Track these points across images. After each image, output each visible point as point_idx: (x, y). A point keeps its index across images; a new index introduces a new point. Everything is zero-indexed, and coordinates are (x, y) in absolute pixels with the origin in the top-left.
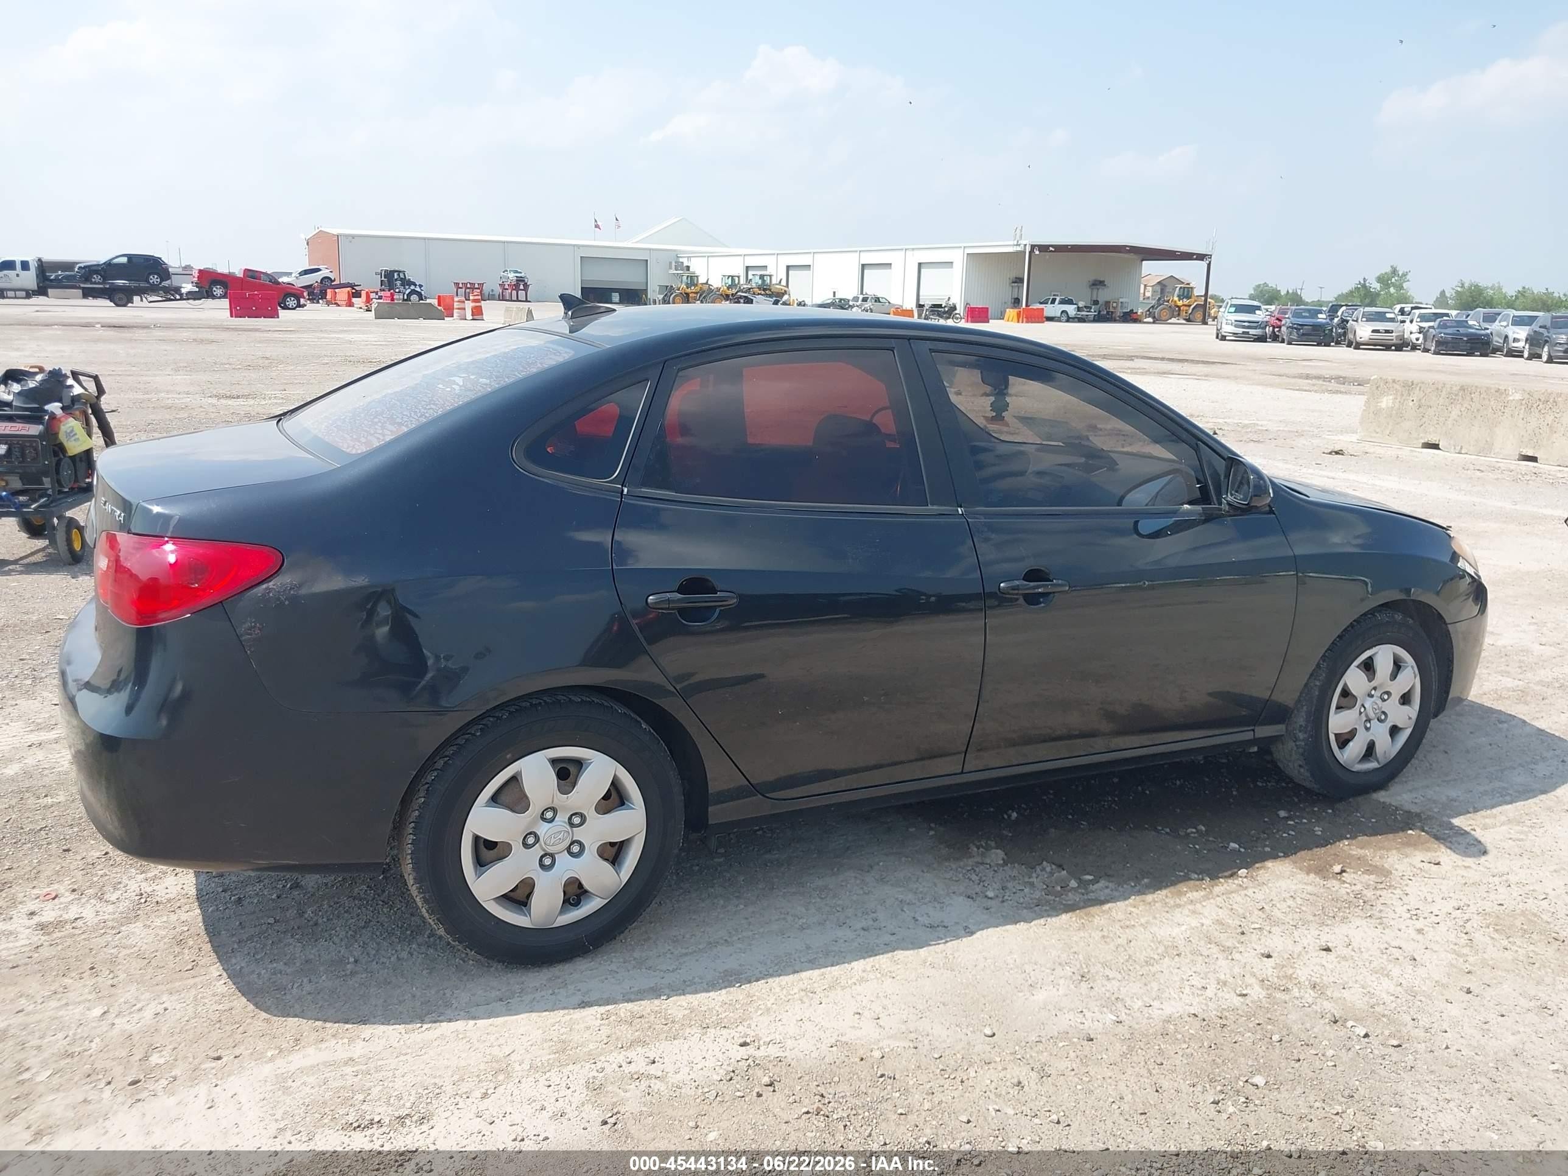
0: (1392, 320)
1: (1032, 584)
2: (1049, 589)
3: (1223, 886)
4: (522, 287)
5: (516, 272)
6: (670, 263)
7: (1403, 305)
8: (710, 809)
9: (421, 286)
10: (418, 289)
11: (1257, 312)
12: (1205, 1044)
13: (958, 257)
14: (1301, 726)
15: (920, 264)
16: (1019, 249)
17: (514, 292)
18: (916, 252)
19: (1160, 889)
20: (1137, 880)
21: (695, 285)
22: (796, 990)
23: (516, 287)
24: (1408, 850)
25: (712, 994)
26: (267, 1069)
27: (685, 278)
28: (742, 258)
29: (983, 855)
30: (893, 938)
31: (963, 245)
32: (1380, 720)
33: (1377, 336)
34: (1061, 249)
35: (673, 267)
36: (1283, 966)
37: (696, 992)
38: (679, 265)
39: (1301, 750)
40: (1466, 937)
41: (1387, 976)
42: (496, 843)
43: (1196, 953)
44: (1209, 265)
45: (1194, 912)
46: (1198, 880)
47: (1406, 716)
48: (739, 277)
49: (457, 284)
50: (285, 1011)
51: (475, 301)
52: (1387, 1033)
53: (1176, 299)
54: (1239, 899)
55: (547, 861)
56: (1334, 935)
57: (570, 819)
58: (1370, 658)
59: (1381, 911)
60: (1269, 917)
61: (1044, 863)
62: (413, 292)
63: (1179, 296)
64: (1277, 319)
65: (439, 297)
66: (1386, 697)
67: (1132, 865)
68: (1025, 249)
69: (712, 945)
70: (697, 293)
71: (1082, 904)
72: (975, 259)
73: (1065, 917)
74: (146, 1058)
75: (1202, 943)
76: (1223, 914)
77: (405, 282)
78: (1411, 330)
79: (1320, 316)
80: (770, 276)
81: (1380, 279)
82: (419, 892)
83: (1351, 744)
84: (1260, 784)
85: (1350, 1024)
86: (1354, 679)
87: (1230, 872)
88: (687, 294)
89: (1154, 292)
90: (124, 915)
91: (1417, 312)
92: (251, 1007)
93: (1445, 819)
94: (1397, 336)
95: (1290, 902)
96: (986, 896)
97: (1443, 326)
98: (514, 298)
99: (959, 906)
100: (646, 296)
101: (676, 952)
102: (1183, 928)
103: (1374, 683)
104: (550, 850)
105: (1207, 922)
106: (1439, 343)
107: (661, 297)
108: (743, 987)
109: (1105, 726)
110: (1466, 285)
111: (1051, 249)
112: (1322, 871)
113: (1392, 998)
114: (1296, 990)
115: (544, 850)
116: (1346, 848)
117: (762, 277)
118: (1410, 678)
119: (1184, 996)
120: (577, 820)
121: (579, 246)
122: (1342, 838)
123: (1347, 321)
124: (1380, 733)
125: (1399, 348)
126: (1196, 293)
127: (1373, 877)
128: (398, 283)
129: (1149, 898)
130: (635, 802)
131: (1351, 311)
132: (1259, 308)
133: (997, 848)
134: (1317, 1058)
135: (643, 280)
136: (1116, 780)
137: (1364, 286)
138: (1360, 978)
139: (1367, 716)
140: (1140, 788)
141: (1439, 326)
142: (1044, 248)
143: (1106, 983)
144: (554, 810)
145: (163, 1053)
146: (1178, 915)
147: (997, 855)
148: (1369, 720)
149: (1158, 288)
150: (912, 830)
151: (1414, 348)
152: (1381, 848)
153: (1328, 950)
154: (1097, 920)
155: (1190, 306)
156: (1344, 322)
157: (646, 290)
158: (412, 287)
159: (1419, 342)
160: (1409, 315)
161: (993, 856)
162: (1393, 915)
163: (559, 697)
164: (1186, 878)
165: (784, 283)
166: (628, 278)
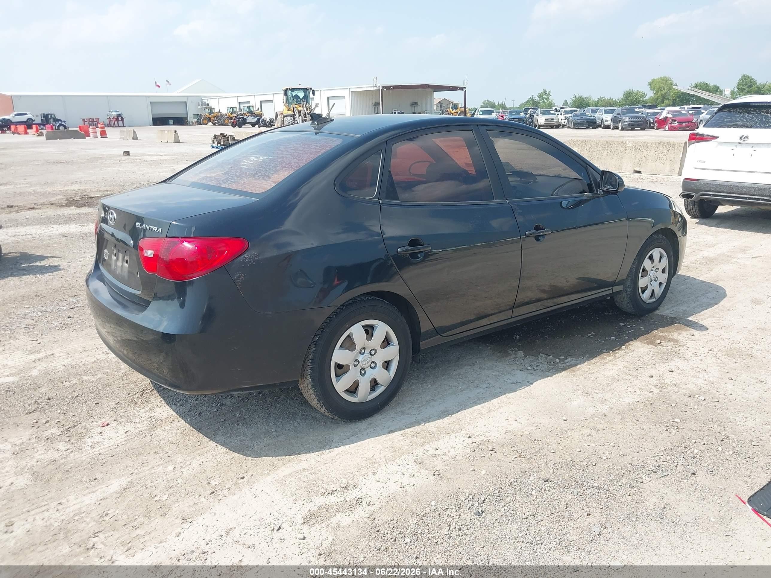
0: (553, 114)
1: (538, 231)
2: (545, 233)
3: (619, 353)
4: (120, 119)
5: (116, 111)
6: (199, 102)
7: (556, 107)
8: (421, 343)
9: (65, 122)
10: (63, 123)
11: (492, 113)
12: (650, 411)
13: (347, 93)
14: (629, 285)
15: (328, 98)
16: (376, 88)
17: (116, 122)
18: (326, 92)
19: (594, 357)
20: (584, 356)
21: (214, 113)
22: (475, 414)
23: (117, 119)
24: (680, 331)
25: (441, 420)
26: (269, 479)
27: (207, 110)
28: (236, 98)
29: (515, 354)
30: (501, 389)
31: (348, 87)
32: (655, 281)
33: (547, 122)
34: (396, 87)
35: (200, 105)
36: (659, 380)
37: (434, 420)
38: (203, 104)
39: (628, 296)
40: (719, 360)
41: (699, 378)
42: (343, 365)
43: (623, 379)
44: (465, 92)
45: (614, 364)
46: (607, 352)
47: (663, 278)
48: (236, 108)
49: (83, 120)
50: (258, 454)
51: (101, 128)
52: (711, 398)
53: (451, 110)
54: (628, 357)
55: (363, 372)
56: (672, 365)
57: (370, 352)
58: (651, 254)
59: (683, 355)
60: (643, 363)
61: (541, 354)
62: (61, 125)
63: (452, 108)
64: (502, 116)
65: (80, 126)
66: (657, 270)
67: (578, 350)
68: (379, 88)
69: (428, 402)
70: (214, 117)
71: (567, 367)
72: (355, 94)
73: (564, 373)
74: (209, 483)
75: (624, 375)
76: (625, 364)
77: (56, 120)
78: (561, 118)
79: (521, 114)
80: (253, 107)
81: (539, 96)
82: (314, 392)
83: (646, 291)
84: (606, 314)
85: (697, 396)
86: (647, 263)
87: (618, 348)
88: (210, 118)
89: (437, 107)
90: (149, 427)
91: (563, 110)
92: (242, 456)
93: (686, 318)
94: (556, 122)
95: (648, 356)
96: (527, 369)
97: (575, 116)
98: (117, 125)
99: (519, 375)
100: (187, 120)
101: (415, 407)
102: (614, 371)
103: (653, 265)
104: (364, 366)
105: (621, 368)
106: (575, 124)
107: (196, 120)
108: (453, 416)
109: (544, 296)
110: (577, 97)
111: (391, 88)
112: (652, 343)
113: (706, 385)
114: (669, 388)
115: (361, 367)
116: (657, 333)
117: (248, 107)
118: (665, 262)
119: (629, 395)
120: (373, 352)
121: (149, 97)
122: (653, 330)
123: (533, 116)
124: (655, 286)
125: (557, 127)
126: (460, 106)
127: (672, 343)
128: (52, 120)
129: (592, 361)
130: (394, 342)
131: (534, 111)
132: (493, 112)
133: (519, 350)
134: (692, 409)
135: (185, 112)
136: (548, 319)
137: (532, 99)
138: (690, 380)
139: (651, 279)
140: (559, 321)
141: (574, 116)
142: (388, 88)
143: (597, 395)
144: (364, 348)
145: (215, 480)
146: (609, 366)
147: (521, 353)
148: (651, 281)
149: (439, 105)
150: (480, 347)
151: (563, 126)
152: (670, 332)
153: (672, 371)
154: (578, 372)
155: (457, 113)
156: (532, 116)
157: (187, 117)
158: (60, 122)
159: (566, 123)
160: (559, 111)
161: (520, 354)
162: (688, 356)
163: (363, 298)
164: (602, 352)
165: (260, 110)
166: (178, 112)
